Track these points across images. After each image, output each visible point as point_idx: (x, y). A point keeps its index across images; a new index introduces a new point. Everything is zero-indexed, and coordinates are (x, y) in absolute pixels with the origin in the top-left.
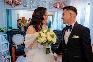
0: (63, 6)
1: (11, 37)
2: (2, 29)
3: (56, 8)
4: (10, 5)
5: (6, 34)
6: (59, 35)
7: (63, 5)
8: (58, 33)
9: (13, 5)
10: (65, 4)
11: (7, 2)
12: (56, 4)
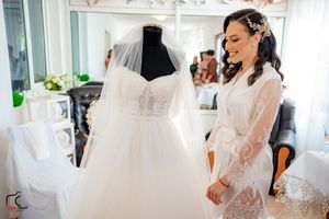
1: (83, 108)
2: (55, 81)
5: (68, 98)
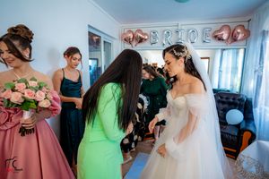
0: (239, 33)
3: (219, 39)
4: (130, 43)
6: (223, 103)
7: (239, 31)
8: (221, 97)
9: (134, 43)
10: (246, 28)
11: (125, 40)
12: (219, 31)
